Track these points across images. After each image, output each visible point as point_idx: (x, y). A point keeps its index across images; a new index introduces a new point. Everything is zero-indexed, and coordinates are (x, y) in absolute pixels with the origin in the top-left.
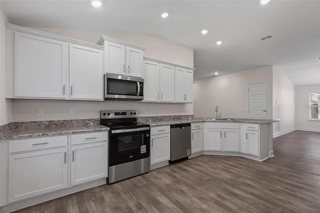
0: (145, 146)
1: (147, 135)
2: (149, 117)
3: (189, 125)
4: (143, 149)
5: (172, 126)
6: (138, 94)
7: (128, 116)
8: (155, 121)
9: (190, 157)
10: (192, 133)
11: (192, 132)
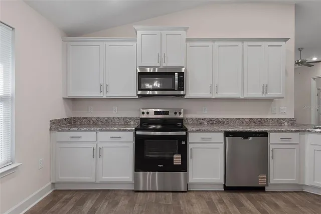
0: (180, 156)
1: (184, 143)
2: (204, 119)
3: (265, 134)
4: (177, 160)
5: (227, 134)
6: (176, 89)
7: (171, 116)
8: (212, 124)
9: (267, 189)
10: (271, 149)
11: (271, 147)
